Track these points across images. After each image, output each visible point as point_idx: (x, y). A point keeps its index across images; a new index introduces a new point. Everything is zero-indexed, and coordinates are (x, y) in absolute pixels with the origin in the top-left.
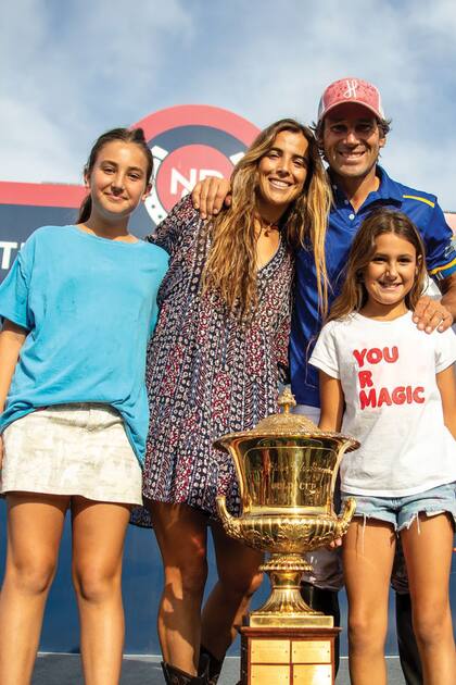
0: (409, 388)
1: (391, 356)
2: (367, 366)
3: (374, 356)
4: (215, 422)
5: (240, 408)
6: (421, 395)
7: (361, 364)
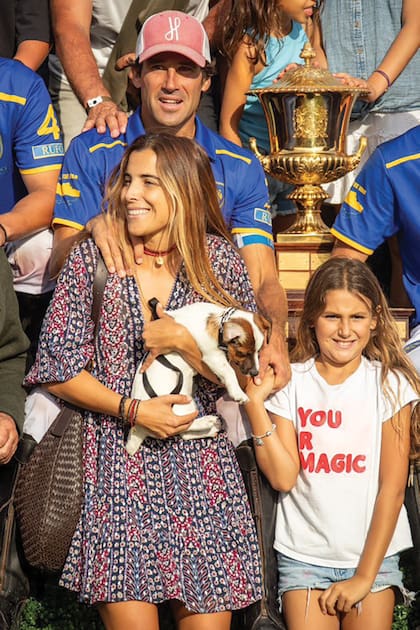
0: (350, 456)
1: (334, 420)
2: (309, 427)
3: (318, 418)
4: (133, 500)
5: (160, 480)
6: (361, 464)
7: (304, 425)
